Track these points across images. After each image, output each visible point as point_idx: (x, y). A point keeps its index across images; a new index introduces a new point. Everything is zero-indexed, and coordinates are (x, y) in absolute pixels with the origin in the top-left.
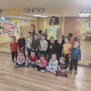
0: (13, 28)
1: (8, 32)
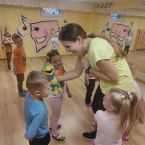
0: (125, 31)
1: (117, 37)
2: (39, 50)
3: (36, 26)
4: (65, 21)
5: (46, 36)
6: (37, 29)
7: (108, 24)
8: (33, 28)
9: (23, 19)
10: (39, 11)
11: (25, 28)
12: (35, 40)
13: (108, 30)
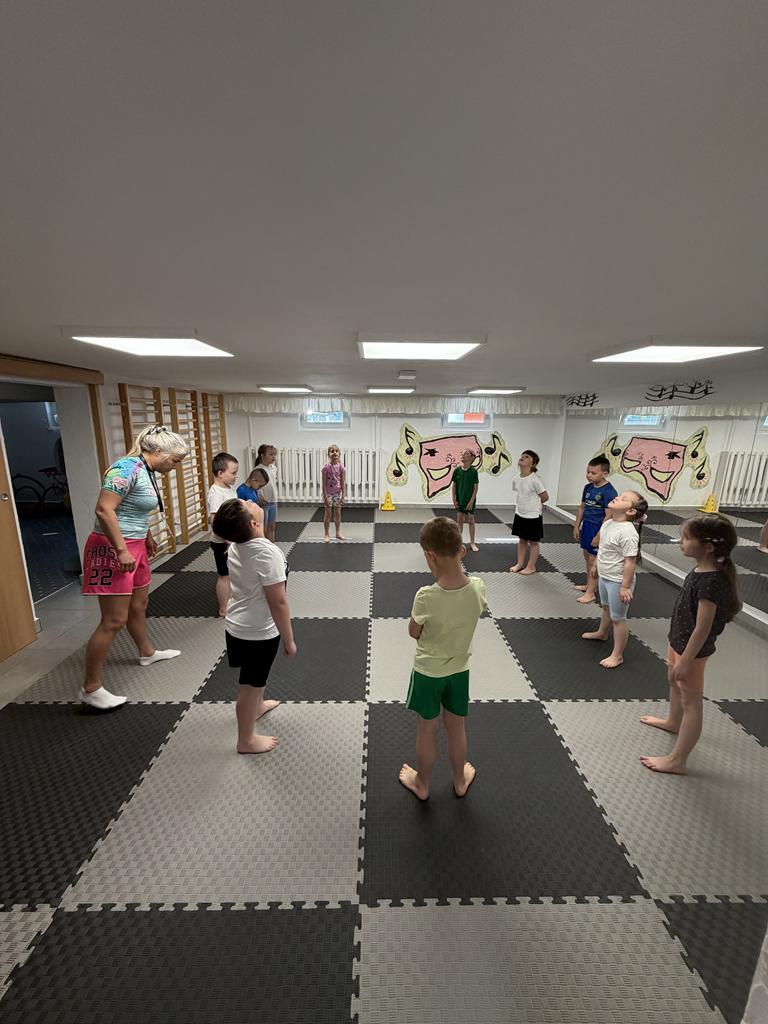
1: (647, 473)
2: (434, 494)
3: (431, 446)
4: (494, 436)
5: (449, 467)
6: (432, 453)
7: (615, 438)
8: (425, 451)
9: (408, 433)
10: (439, 420)
11: (410, 452)
12: (427, 473)
13: (615, 453)
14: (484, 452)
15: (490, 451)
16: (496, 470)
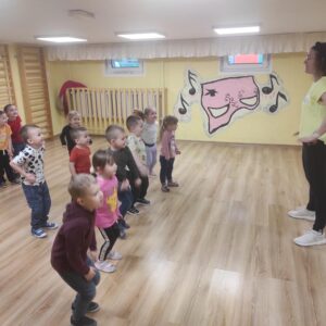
2: (215, 130)
4: (272, 76)
6: (212, 93)
9: (191, 76)
12: (208, 111)
14: (261, 92)
15: (267, 91)
16: (273, 109)
